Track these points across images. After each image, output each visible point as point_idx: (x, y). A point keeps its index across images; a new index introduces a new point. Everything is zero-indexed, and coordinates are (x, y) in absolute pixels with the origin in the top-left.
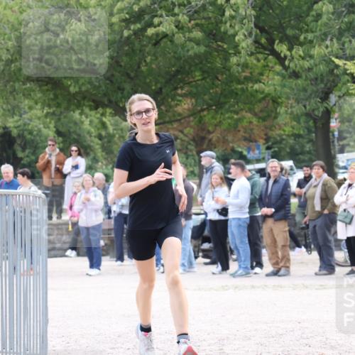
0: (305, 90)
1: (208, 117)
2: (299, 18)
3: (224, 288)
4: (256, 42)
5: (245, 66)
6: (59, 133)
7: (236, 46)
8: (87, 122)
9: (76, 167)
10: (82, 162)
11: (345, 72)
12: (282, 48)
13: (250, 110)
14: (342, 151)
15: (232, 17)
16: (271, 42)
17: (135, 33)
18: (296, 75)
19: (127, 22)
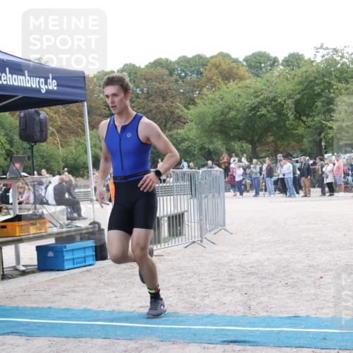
0: (312, 132)
1: (279, 143)
2: (310, 108)
3: (286, 202)
4: (295, 116)
5: (292, 124)
6: (227, 150)
7: (288, 118)
8: (236, 146)
9: (234, 161)
10: (237, 159)
11: (326, 126)
12: (304, 118)
13: (293, 140)
14: (326, 153)
15: (287, 108)
16: (300, 116)
17: (253, 115)
18: (309, 127)
19: (250, 111)
